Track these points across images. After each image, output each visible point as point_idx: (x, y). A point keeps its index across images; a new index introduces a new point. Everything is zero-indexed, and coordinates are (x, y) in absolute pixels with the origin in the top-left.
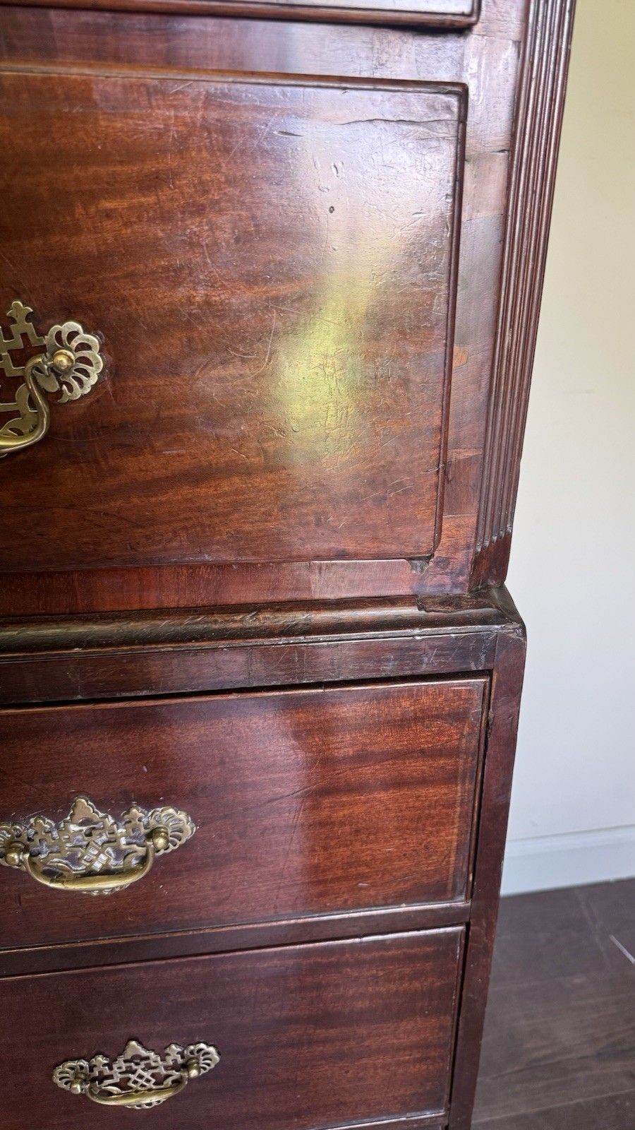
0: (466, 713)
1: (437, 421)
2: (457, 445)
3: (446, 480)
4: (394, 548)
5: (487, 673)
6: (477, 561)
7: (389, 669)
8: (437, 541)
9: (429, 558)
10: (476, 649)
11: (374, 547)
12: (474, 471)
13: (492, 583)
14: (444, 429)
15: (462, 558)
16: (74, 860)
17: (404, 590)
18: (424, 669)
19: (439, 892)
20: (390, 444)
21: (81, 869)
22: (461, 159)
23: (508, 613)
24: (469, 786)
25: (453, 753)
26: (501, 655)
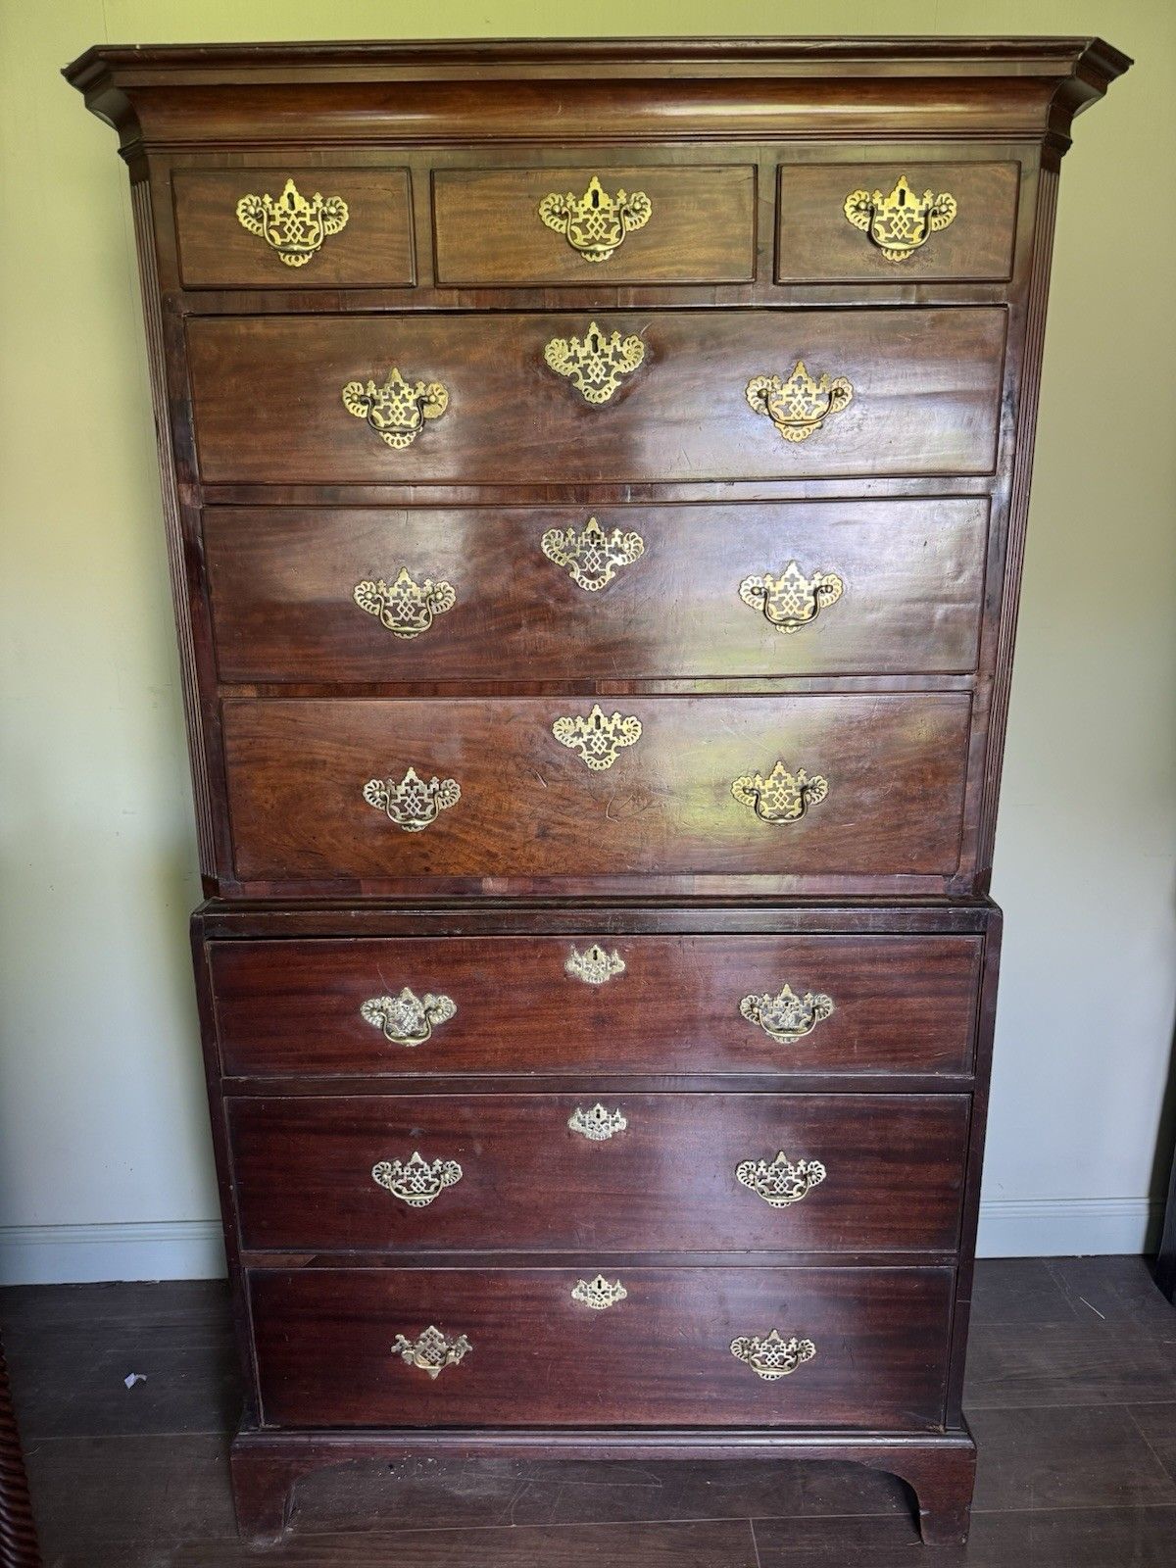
0: (973, 954)
1: (959, 812)
2: (968, 823)
3: (962, 839)
4: (937, 869)
5: (984, 933)
6: (976, 878)
7: (935, 928)
8: (958, 867)
9: (953, 876)
10: (978, 920)
11: (928, 869)
12: (975, 835)
13: (983, 893)
14: (962, 816)
15: (969, 876)
16: (776, 1020)
17: (941, 892)
18: (952, 929)
19: (957, 1067)
20: (938, 823)
21: (778, 1027)
22: (970, 715)
23: (991, 904)
24: (975, 999)
25: (967, 977)
26: (990, 924)
